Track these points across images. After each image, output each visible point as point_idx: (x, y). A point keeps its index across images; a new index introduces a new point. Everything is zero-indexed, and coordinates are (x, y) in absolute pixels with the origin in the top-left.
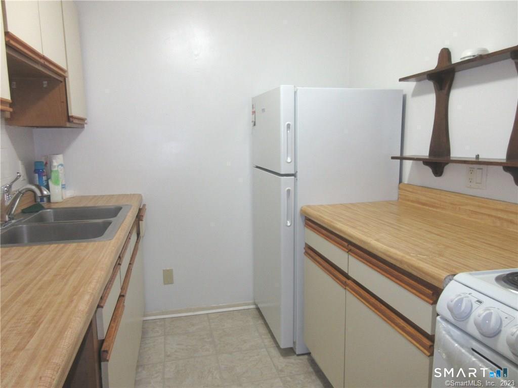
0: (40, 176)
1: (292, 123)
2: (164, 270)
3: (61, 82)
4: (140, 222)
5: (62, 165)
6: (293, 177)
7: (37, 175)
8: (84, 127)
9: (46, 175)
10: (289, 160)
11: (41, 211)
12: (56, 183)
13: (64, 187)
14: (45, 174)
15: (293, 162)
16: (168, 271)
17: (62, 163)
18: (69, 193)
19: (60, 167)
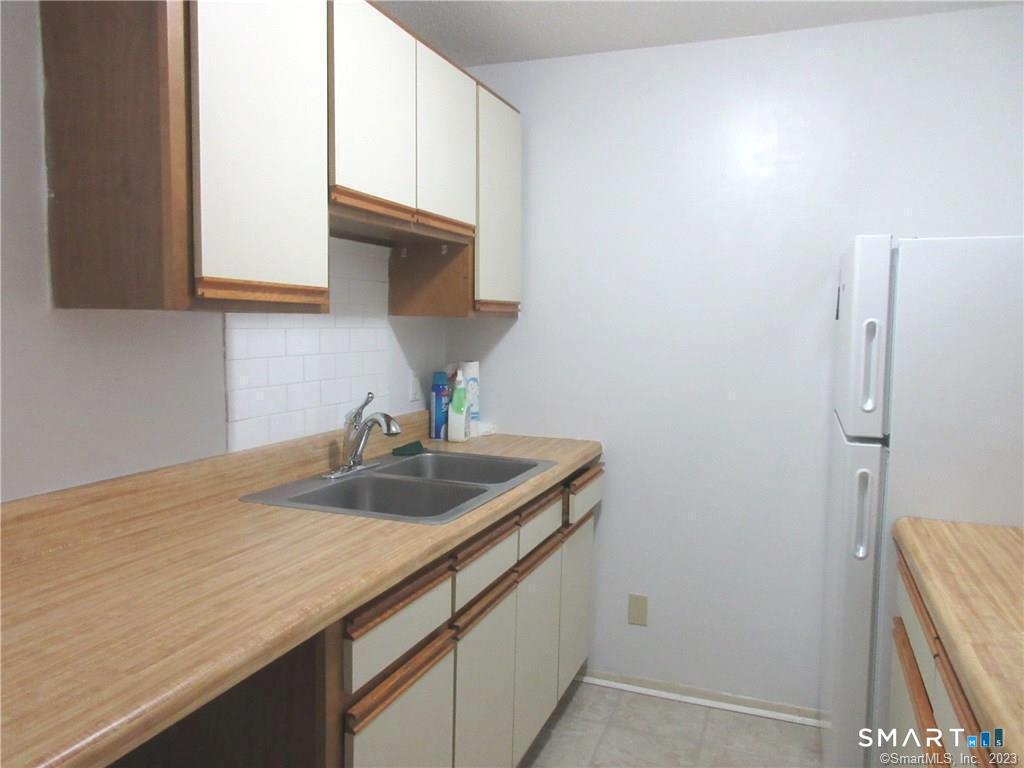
0: (439, 397)
1: (881, 322)
2: (631, 596)
3: (467, 245)
4: (571, 496)
5: (475, 380)
6: (879, 446)
7: (434, 394)
8: (517, 316)
9: (447, 395)
10: (869, 406)
11: (418, 455)
12: (459, 411)
13: (473, 416)
14: (446, 393)
15: (880, 409)
16: (638, 598)
17: (477, 376)
18: (481, 428)
19: (471, 382)
